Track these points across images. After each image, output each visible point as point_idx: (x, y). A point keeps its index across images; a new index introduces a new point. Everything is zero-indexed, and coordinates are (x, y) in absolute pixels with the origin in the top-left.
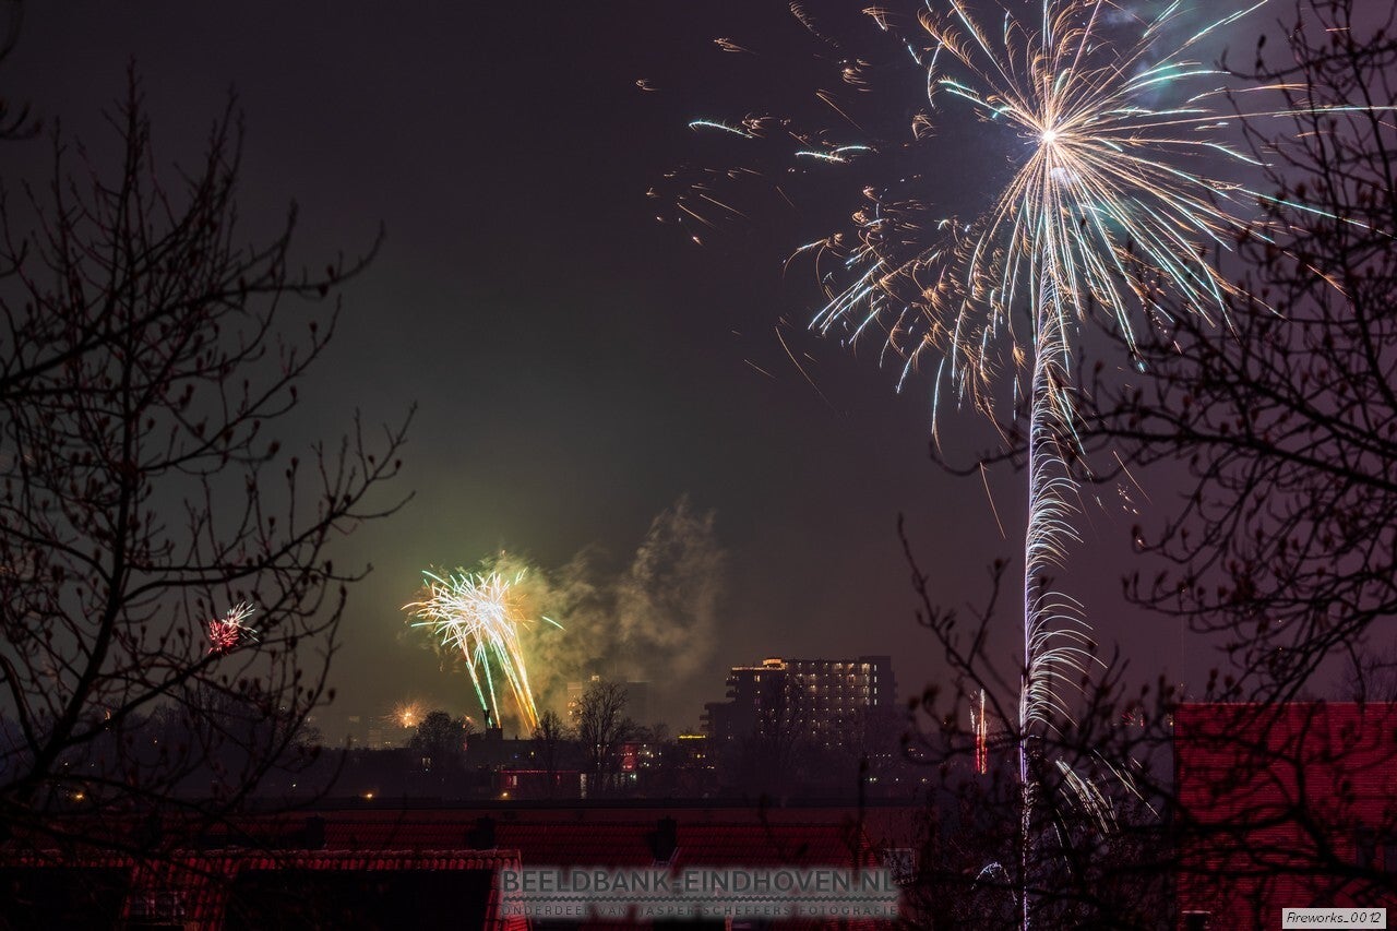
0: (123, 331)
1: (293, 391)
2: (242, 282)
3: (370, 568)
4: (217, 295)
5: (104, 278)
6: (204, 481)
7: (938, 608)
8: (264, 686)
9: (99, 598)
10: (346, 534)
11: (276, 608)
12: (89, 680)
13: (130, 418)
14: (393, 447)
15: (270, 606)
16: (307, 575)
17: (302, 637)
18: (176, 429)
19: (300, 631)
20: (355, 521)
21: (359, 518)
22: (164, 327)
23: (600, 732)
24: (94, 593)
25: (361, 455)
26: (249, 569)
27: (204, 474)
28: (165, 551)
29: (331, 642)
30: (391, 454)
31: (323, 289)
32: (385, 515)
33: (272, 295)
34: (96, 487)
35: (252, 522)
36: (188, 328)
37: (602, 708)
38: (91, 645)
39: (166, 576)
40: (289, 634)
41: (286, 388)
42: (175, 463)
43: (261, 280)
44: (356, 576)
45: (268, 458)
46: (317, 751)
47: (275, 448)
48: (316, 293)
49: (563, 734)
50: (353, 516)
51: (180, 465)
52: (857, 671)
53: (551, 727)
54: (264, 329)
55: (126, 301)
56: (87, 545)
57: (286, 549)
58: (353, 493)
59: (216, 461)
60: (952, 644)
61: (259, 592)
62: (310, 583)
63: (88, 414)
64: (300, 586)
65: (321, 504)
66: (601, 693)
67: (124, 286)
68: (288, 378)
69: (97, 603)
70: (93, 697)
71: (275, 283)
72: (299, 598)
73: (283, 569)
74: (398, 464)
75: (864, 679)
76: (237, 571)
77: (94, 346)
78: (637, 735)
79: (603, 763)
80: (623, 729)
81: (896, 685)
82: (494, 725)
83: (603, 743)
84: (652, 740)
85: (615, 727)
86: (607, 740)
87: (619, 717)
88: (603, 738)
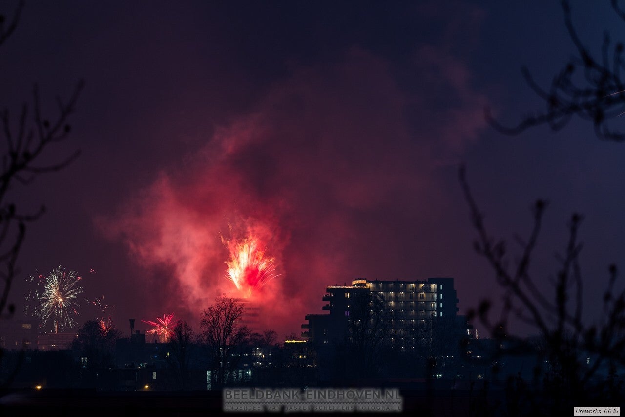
3: (43, 209)
7: (492, 239)
10: (25, 183)
14: (64, 115)
20: (32, 173)
21: (36, 170)
23: (222, 338)
25: (38, 121)
30: (62, 119)
32: (57, 168)
37: (224, 319)
44: (32, 215)
49: (193, 339)
50: (31, 169)
52: (427, 290)
53: (183, 333)
58: (32, 151)
66: (223, 306)
74: (68, 129)
75: (433, 298)
78: (251, 340)
79: (225, 362)
80: (240, 335)
81: (458, 301)
82: (138, 332)
83: (224, 346)
84: (263, 344)
85: (234, 333)
86: (228, 344)
87: (237, 325)
88: (225, 342)
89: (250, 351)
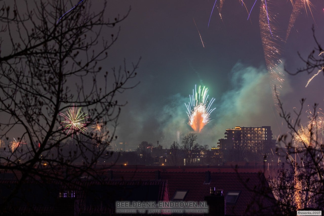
0: (59, 36)
1: (106, 53)
2: (91, 22)
3: (127, 102)
4: (85, 26)
5: (54, 21)
6: (82, 79)
7: (286, 112)
8: (98, 136)
9: (52, 110)
10: (121, 93)
11: (101, 114)
12: (50, 133)
13: (61, 61)
14: (135, 69)
15: (99, 113)
16: (110, 104)
17: (108, 121)
18: (74, 63)
19: (108, 120)
20: (123, 90)
21: (125, 89)
22: (71, 35)
23: (189, 147)
24: (51, 109)
25: (125, 71)
26: (94, 102)
27: (81, 76)
28: (71, 97)
29: (116, 123)
30: (134, 70)
31: (114, 24)
32: (132, 88)
33: (100, 26)
34: (51, 79)
35: (95, 90)
36: (77, 35)
37: (190, 141)
38: (50, 123)
39: (71, 104)
40: (105, 120)
41: (104, 53)
42: (73, 73)
43: (96, 22)
44: (123, 104)
45: (98, 71)
46: (112, 153)
47: (100, 69)
48: (112, 25)
49: (179, 148)
50: (122, 88)
51: (75, 73)
52: (262, 131)
53: (176, 146)
54: (98, 36)
55: (60, 28)
56: (49, 96)
57: (104, 97)
58: (123, 82)
59: (85, 73)
60: (289, 122)
61: (97, 109)
62: (110, 107)
63: (50, 59)
64: (108, 107)
65: (113, 85)
66: (190, 136)
67: (59, 23)
68: (105, 49)
69: (52, 112)
70: (51, 137)
71: (100, 23)
72: (107, 110)
73: (103, 103)
74: (136, 74)
75: (263, 133)
76: (91, 103)
77: (50, 40)
78: (200, 148)
79: (190, 156)
80: (196, 146)
81: (272, 134)
82: (160, 145)
83: (190, 150)
84: (204, 150)
85: (193, 146)
86: (191, 149)
87: (195, 143)
88: (190, 149)
89: (199, 152)
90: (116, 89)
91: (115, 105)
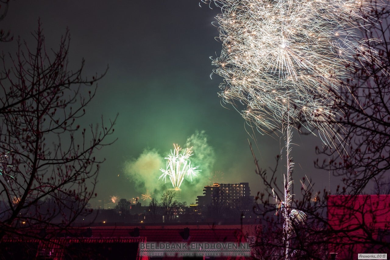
0: (36, 94)
1: (84, 110)
2: (69, 81)
3: (105, 159)
4: (62, 84)
5: (31, 80)
6: (59, 136)
7: (261, 169)
8: (76, 192)
10: (99, 149)
11: (79, 171)
12: (27, 191)
13: (39, 118)
14: (112, 125)
15: (77, 170)
16: (88, 162)
17: (86, 178)
18: (51, 121)
20: (101, 146)
21: (103, 145)
22: (48, 93)
23: (168, 204)
24: (29, 166)
25: (103, 128)
26: (72, 160)
27: (59, 133)
28: (49, 154)
29: (95, 180)
30: (112, 127)
31: (92, 83)
32: (110, 144)
33: (78, 84)
34: (28, 137)
35: (72, 147)
36: (55, 93)
37: (169, 197)
38: (28, 181)
39: (49, 162)
40: (83, 178)
41: (82, 109)
42: (51, 130)
43: (74, 80)
44: (101, 162)
45: (76, 130)
46: (92, 210)
47: (78, 127)
48: (90, 84)
49: (158, 205)
50: (101, 145)
51: (53, 131)
52: (240, 187)
53: (155, 203)
54: (76, 94)
55: (38, 86)
56: (26, 153)
57: (82, 154)
58: (101, 138)
59: (63, 130)
60: (265, 178)
61: (74, 166)
62: (88, 164)
63: (27, 117)
64: (86, 165)
65: (91, 142)
66: (168, 193)
67: (37, 82)
68: (83, 106)
69: (30, 169)
70: (28, 196)
71: (78, 81)
72: (86, 167)
73: (81, 160)
74: (113, 130)
75: (241, 190)
76: (69, 160)
77: (28, 98)
78: (178, 205)
79: (169, 213)
80: (174, 203)
81: (250, 191)
82: (139, 202)
83: (169, 207)
84: (183, 207)
85: (172, 203)
86: (170, 206)
87: (173, 200)
88: (169, 206)
89: (178, 208)
90: (94, 146)
91: (93, 162)
